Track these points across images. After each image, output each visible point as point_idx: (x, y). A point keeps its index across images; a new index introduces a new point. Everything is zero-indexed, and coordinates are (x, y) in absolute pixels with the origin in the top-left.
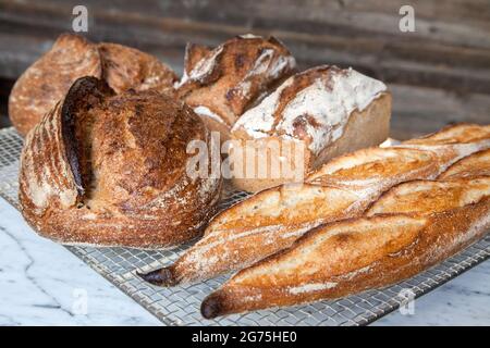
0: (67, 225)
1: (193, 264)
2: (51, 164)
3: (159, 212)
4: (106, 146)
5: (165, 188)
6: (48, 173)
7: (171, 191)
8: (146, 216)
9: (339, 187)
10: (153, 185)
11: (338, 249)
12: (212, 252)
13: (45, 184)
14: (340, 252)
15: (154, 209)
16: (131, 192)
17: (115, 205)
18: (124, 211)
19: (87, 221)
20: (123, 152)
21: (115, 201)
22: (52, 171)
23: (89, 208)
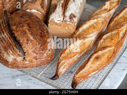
0: (20, 66)
1: (61, 72)
2: (11, 50)
3: (45, 57)
4: (25, 41)
5: (45, 50)
6: (11, 52)
7: (47, 51)
8: (42, 59)
9: (87, 38)
10: (42, 51)
11: (97, 62)
12: (64, 67)
13: (11, 55)
14: (98, 63)
15: (44, 57)
16: (37, 54)
17: (33, 58)
18: (37, 59)
19: (26, 64)
20: (31, 42)
21: (33, 57)
22: (12, 52)
23: (26, 60)
